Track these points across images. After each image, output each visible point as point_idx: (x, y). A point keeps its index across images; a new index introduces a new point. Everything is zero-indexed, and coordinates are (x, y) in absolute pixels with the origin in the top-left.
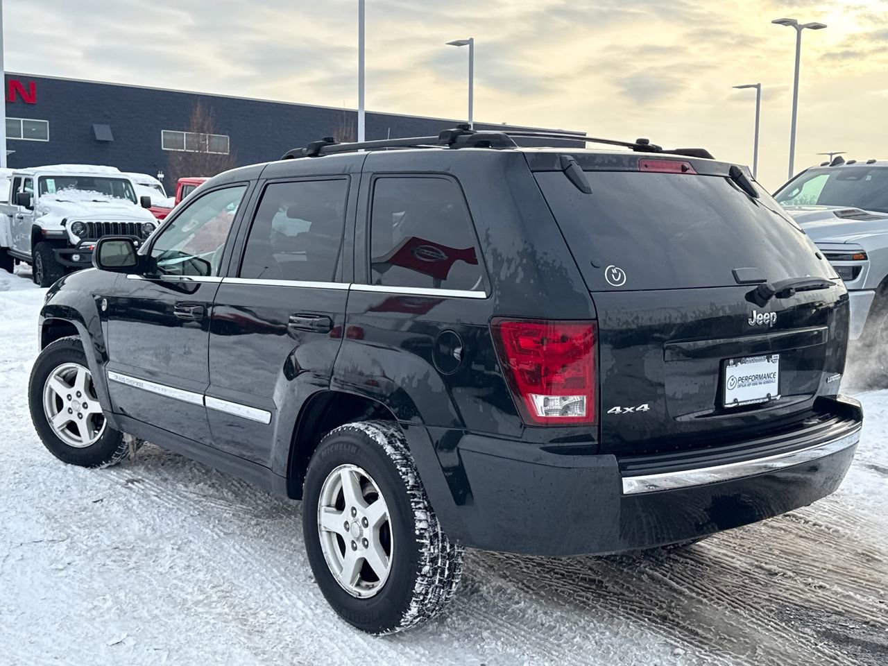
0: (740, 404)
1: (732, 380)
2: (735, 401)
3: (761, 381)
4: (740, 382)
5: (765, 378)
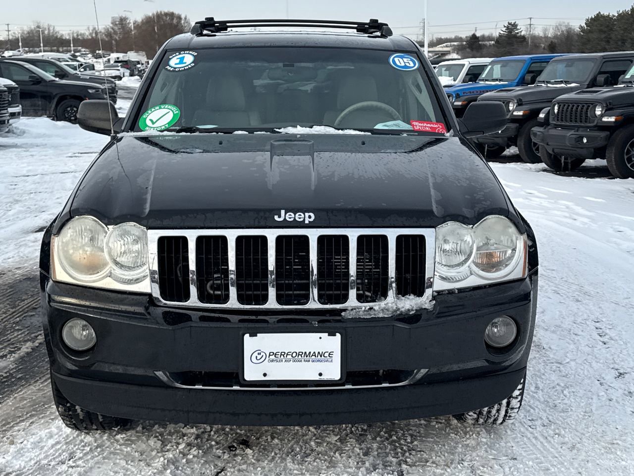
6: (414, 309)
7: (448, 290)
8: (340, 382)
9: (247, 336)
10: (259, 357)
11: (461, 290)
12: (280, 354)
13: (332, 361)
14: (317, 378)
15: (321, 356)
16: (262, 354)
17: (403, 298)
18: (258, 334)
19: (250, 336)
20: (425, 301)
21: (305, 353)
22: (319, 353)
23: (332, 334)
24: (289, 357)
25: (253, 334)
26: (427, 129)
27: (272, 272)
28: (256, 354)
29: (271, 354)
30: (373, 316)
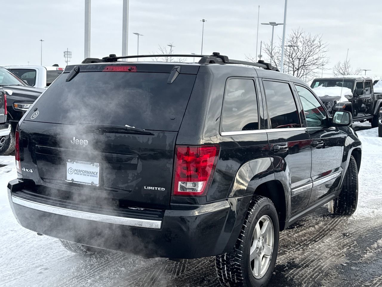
0: (74, 182)
1: (71, 169)
2: (73, 180)
3: (88, 174)
4: (76, 172)
5: (92, 174)
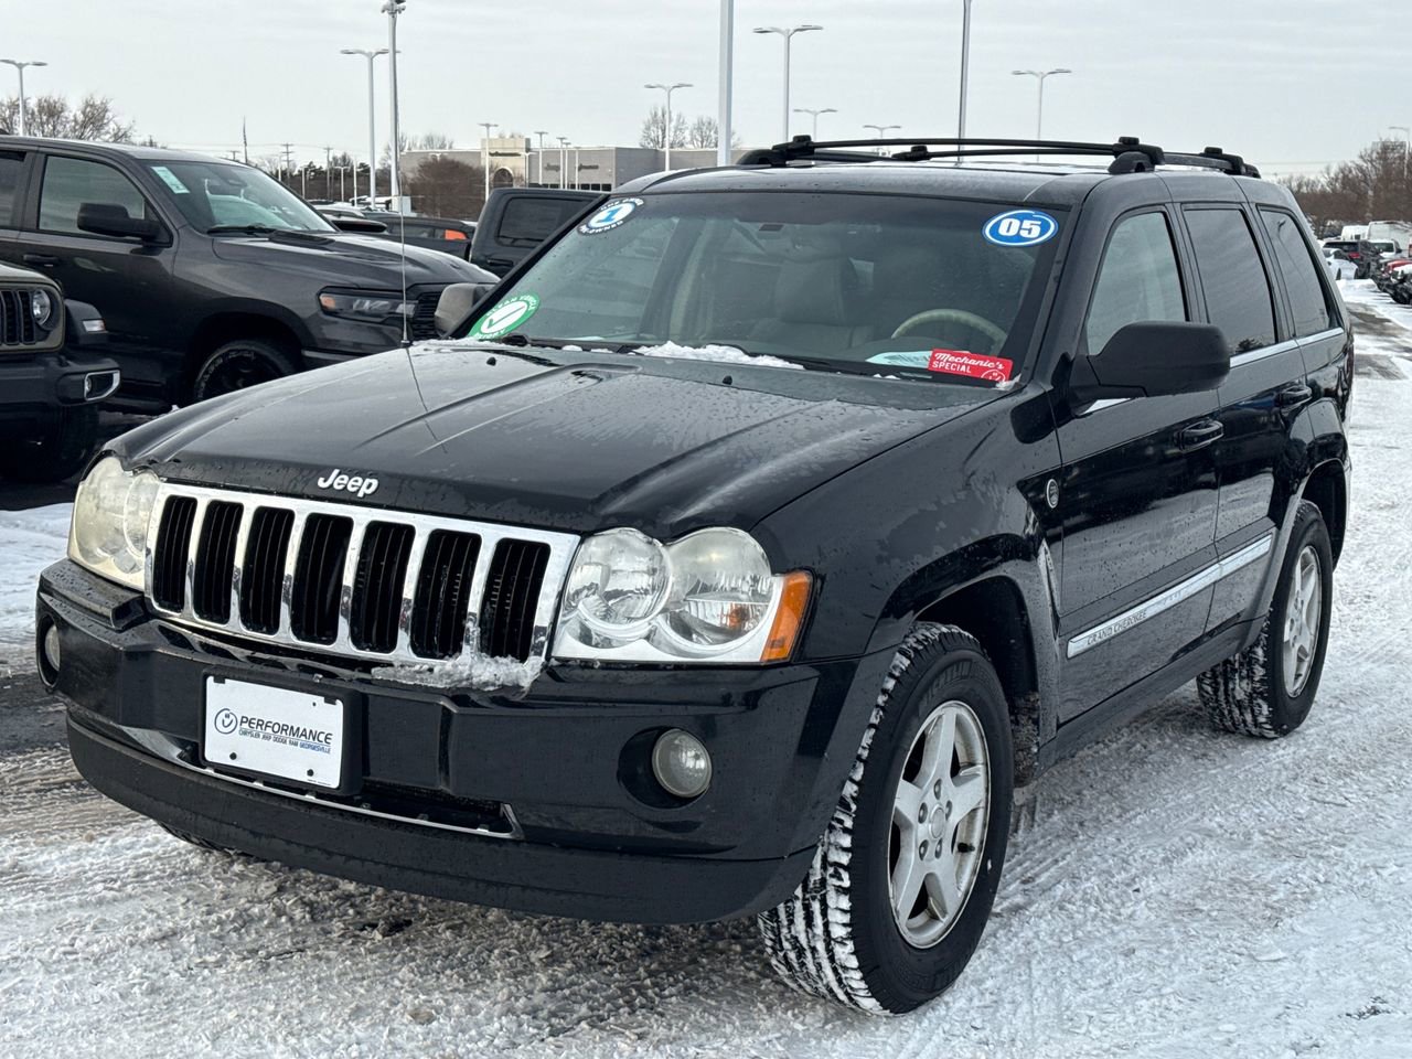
6: (497, 683)
7: (582, 660)
8: (338, 793)
9: (210, 680)
10: (227, 721)
11: (608, 665)
12: (255, 722)
13: (328, 752)
14: (305, 778)
15: (314, 739)
16: (232, 717)
17: (489, 659)
18: (227, 681)
19: (216, 680)
20: (526, 672)
21: (292, 728)
22: (311, 731)
23: (330, 700)
24: (269, 730)
25: (220, 680)
26: (963, 368)
27: (289, 577)
28: (222, 715)
29: (245, 720)
30: (418, 682)
